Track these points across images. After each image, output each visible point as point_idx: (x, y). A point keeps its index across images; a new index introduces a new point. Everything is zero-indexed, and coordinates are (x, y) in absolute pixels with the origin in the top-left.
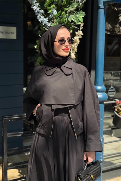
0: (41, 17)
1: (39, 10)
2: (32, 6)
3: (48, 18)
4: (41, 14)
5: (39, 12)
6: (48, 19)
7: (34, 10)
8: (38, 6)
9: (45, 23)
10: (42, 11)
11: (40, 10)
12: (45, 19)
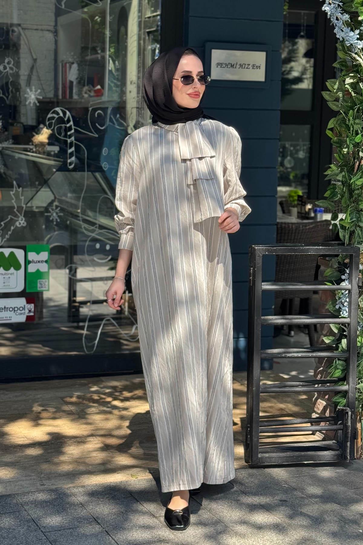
0: (344, 30)
1: (340, 14)
2: (325, 5)
3: (357, 32)
4: (343, 23)
5: (339, 17)
6: (359, 34)
7: (329, 14)
8: (339, 5)
9: (352, 42)
10: (346, 17)
11: (342, 14)
12: (352, 34)
